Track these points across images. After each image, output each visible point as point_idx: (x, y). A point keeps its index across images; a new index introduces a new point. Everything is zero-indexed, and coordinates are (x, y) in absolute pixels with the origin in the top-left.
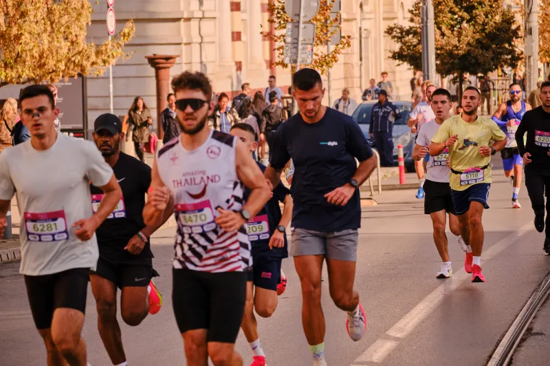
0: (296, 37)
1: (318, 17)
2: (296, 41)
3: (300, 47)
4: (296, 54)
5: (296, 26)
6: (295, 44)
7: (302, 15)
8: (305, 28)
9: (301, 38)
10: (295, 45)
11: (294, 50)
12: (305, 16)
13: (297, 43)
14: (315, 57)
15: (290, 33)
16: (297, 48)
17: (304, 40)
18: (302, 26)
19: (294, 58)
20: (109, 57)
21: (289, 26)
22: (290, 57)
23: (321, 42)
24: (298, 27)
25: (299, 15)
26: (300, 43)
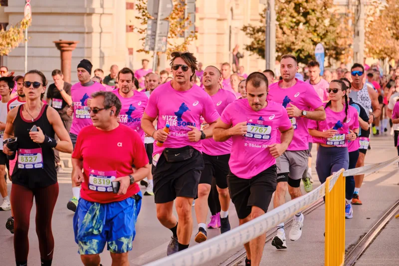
0: (154, 30)
1: (174, 16)
2: (154, 34)
3: (157, 38)
4: (154, 43)
5: (155, 22)
6: (154, 35)
7: (160, 14)
8: (162, 24)
9: (158, 32)
10: (154, 37)
11: (153, 41)
12: (162, 15)
13: (155, 35)
14: (169, 46)
15: (150, 27)
16: (154, 39)
17: (161, 33)
18: (159, 22)
19: (153, 46)
20: (11, 40)
21: (150, 22)
22: (150, 46)
23: (175, 35)
24: (156, 23)
25: (157, 14)
26: (157, 35)
